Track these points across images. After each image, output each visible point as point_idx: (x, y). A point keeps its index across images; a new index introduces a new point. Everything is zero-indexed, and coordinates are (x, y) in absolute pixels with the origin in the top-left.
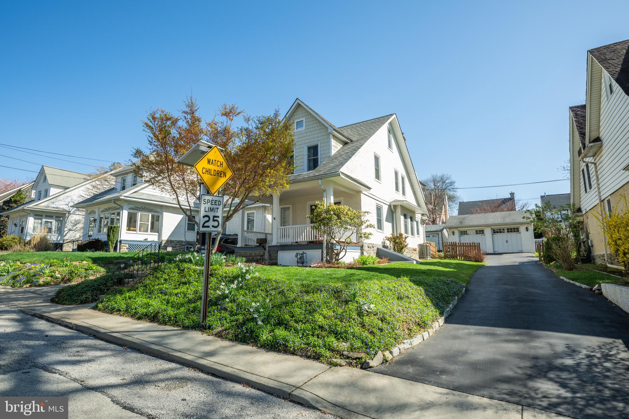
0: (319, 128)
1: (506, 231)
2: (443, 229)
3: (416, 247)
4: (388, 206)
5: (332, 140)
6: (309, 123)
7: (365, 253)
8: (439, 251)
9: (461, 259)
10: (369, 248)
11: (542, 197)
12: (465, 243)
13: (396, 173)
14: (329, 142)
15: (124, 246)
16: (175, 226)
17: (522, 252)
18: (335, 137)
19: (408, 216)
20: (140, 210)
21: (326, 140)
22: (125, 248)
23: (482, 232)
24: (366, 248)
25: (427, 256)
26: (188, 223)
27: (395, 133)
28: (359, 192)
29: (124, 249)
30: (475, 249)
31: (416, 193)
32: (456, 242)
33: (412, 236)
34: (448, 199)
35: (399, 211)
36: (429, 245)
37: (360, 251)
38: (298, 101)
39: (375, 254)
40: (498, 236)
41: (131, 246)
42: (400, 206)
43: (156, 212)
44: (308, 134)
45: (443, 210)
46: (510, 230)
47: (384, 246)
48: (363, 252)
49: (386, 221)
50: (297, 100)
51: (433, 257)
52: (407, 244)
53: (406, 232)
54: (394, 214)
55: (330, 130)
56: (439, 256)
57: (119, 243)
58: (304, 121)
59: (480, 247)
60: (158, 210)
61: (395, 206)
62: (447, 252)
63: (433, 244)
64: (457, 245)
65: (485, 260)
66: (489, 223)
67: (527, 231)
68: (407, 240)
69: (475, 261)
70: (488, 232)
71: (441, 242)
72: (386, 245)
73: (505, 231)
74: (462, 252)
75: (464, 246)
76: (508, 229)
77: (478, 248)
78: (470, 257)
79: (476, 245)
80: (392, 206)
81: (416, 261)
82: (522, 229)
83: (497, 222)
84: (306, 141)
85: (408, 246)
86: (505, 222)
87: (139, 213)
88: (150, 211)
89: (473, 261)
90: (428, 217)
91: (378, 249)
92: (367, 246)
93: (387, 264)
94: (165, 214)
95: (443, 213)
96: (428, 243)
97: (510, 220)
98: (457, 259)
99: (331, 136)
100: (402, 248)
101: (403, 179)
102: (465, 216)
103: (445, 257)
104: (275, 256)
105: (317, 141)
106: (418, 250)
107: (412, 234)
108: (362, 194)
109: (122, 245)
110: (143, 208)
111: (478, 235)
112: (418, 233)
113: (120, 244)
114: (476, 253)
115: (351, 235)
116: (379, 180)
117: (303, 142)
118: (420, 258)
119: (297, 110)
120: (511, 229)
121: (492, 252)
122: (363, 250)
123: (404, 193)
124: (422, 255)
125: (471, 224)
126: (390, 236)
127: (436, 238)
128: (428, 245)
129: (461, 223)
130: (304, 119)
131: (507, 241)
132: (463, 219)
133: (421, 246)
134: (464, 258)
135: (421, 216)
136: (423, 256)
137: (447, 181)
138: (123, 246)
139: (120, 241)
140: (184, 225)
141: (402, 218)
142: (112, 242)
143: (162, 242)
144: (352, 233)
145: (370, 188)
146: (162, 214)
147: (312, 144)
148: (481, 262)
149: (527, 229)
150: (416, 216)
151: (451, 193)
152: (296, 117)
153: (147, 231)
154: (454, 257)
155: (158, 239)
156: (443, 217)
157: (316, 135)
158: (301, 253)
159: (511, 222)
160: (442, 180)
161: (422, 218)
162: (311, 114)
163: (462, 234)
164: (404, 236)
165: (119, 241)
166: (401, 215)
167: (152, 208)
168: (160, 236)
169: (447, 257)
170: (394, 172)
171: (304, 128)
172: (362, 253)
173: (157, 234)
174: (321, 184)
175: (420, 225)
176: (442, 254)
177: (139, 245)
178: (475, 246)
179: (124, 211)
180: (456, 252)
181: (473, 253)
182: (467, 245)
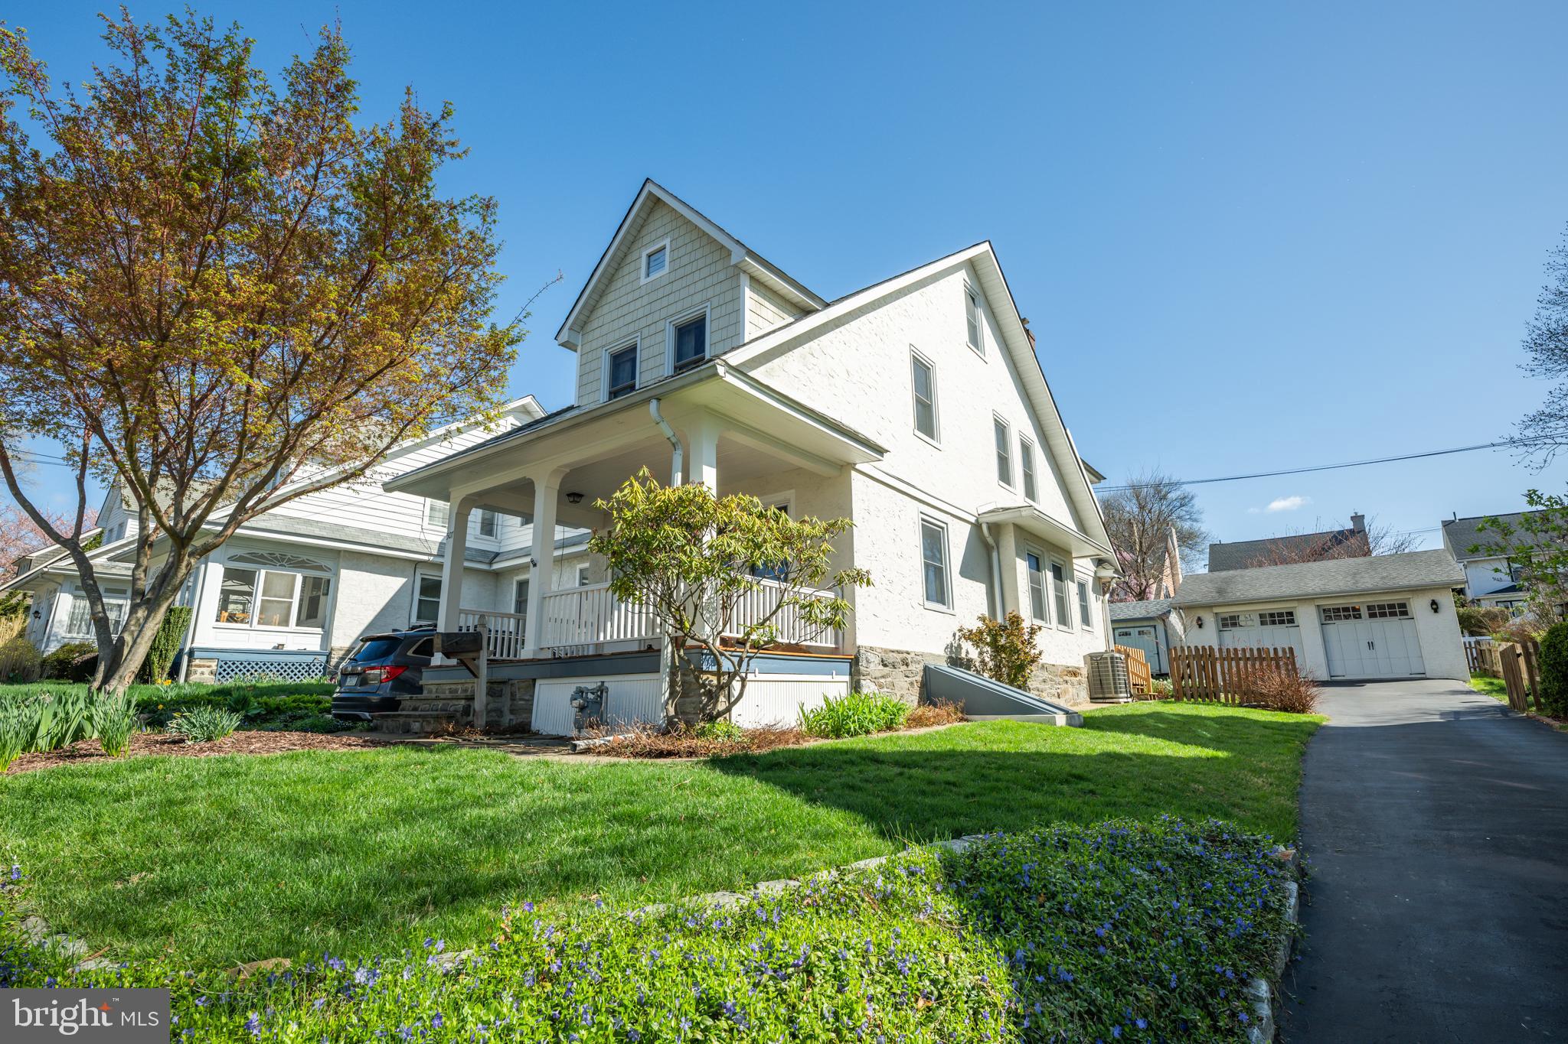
0: (709, 261)
1: (1364, 612)
2: (1169, 612)
3: (1078, 662)
4: (969, 526)
5: (748, 293)
6: (682, 251)
7: (868, 687)
8: (1160, 676)
9: (1233, 700)
10: (885, 665)
11: (1447, 525)
12: (1244, 650)
13: (1001, 430)
14: (737, 301)
15: (204, 666)
16: (378, 609)
17: (1422, 677)
18: (757, 284)
19: (1046, 561)
20: (265, 564)
21: (728, 296)
22: (206, 670)
23: (1286, 618)
24: (871, 666)
25: (1116, 692)
26: (420, 601)
27: (994, 306)
28: (845, 467)
29: (202, 673)
30: (1278, 667)
31: (1073, 496)
32: (1210, 647)
33: (1062, 627)
34: (1179, 539)
35: (1009, 542)
36: (1123, 657)
37: (847, 678)
38: (650, 187)
39: (916, 690)
40: (1342, 629)
41: (226, 667)
42: (1012, 528)
43: (320, 568)
44: (676, 286)
45: (1167, 563)
46: (1378, 612)
47: (955, 661)
48: (858, 682)
49: (965, 572)
50: (647, 185)
51: (1141, 695)
52: (1037, 652)
53: (1039, 611)
54: (995, 555)
55: (737, 255)
56: (1160, 692)
57: (185, 658)
58: (668, 250)
59: (1294, 664)
60: (329, 564)
61: (996, 528)
62: (1183, 678)
63: (1139, 654)
64: (1217, 655)
65: (1316, 705)
66: (1310, 590)
67: (1436, 611)
68: (1039, 639)
69: (1281, 709)
70: (1307, 617)
71: (1163, 647)
72: (963, 655)
73: (1362, 612)
74: (1235, 679)
75: (1240, 659)
76: (1369, 608)
77: (1286, 664)
78: (1261, 694)
79: (1280, 654)
80: (985, 528)
81: (1067, 712)
82: (1419, 606)
83: (1333, 586)
84: (672, 309)
85: (1044, 659)
86: (1361, 586)
87: (263, 572)
88: (300, 565)
89: (1275, 709)
90: (1116, 571)
91: (926, 669)
92: (875, 660)
93: (956, 724)
94: (346, 575)
95: (1167, 571)
96: (1119, 652)
97: (1377, 580)
98: (1219, 701)
99: (744, 280)
100: (1021, 668)
101: (1026, 449)
102: (1231, 573)
103: (1178, 696)
104: (527, 698)
105: (702, 302)
106: (1085, 672)
107: (1063, 619)
108: (853, 473)
109: (197, 662)
110: (276, 558)
111: (1278, 626)
112: (1086, 619)
113: (189, 661)
114: (1282, 682)
115: (775, 612)
116: (932, 437)
117: (664, 313)
118: (1093, 699)
119: (651, 219)
120: (1381, 607)
121: (1325, 677)
122: (859, 673)
123: (1030, 492)
124: (1100, 689)
125: (1252, 594)
126: (975, 625)
127: (1149, 639)
128: (1117, 655)
129: (1220, 592)
130: (667, 242)
131: (1371, 645)
132: (1228, 581)
133: (1096, 661)
134: (1241, 698)
135: (1093, 568)
136: (1103, 693)
137: (1172, 496)
138: (200, 666)
139: (191, 653)
140: (407, 605)
141: (1022, 567)
142: (161, 656)
143: (330, 653)
144: (778, 607)
145: (881, 451)
146: (337, 575)
147: (687, 316)
148: (1303, 711)
149: (1435, 607)
150: (1075, 567)
151: (1187, 525)
152: (646, 240)
153: (285, 622)
154: (1208, 695)
155: (321, 646)
156: (1167, 582)
157: (700, 286)
158: (591, 686)
159: (1381, 584)
160: (1160, 491)
161: (1099, 575)
162: (688, 222)
163: (1224, 625)
164: (1026, 625)
165: (187, 650)
166: (1018, 555)
167: (305, 558)
168: (326, 637)
169: (1185, 695)
170: (993, 422)
171: (666, 270)
172: (856, 687)
173: (319, 630)
174: (658, 419)
175: (1091, 596)
176: (1168, 685)
177: (253, 664)
178: (1277, 659)
179: (210, 564)
180: (1214, 679)
181: (1273, 682)
182: (1248, 655)
